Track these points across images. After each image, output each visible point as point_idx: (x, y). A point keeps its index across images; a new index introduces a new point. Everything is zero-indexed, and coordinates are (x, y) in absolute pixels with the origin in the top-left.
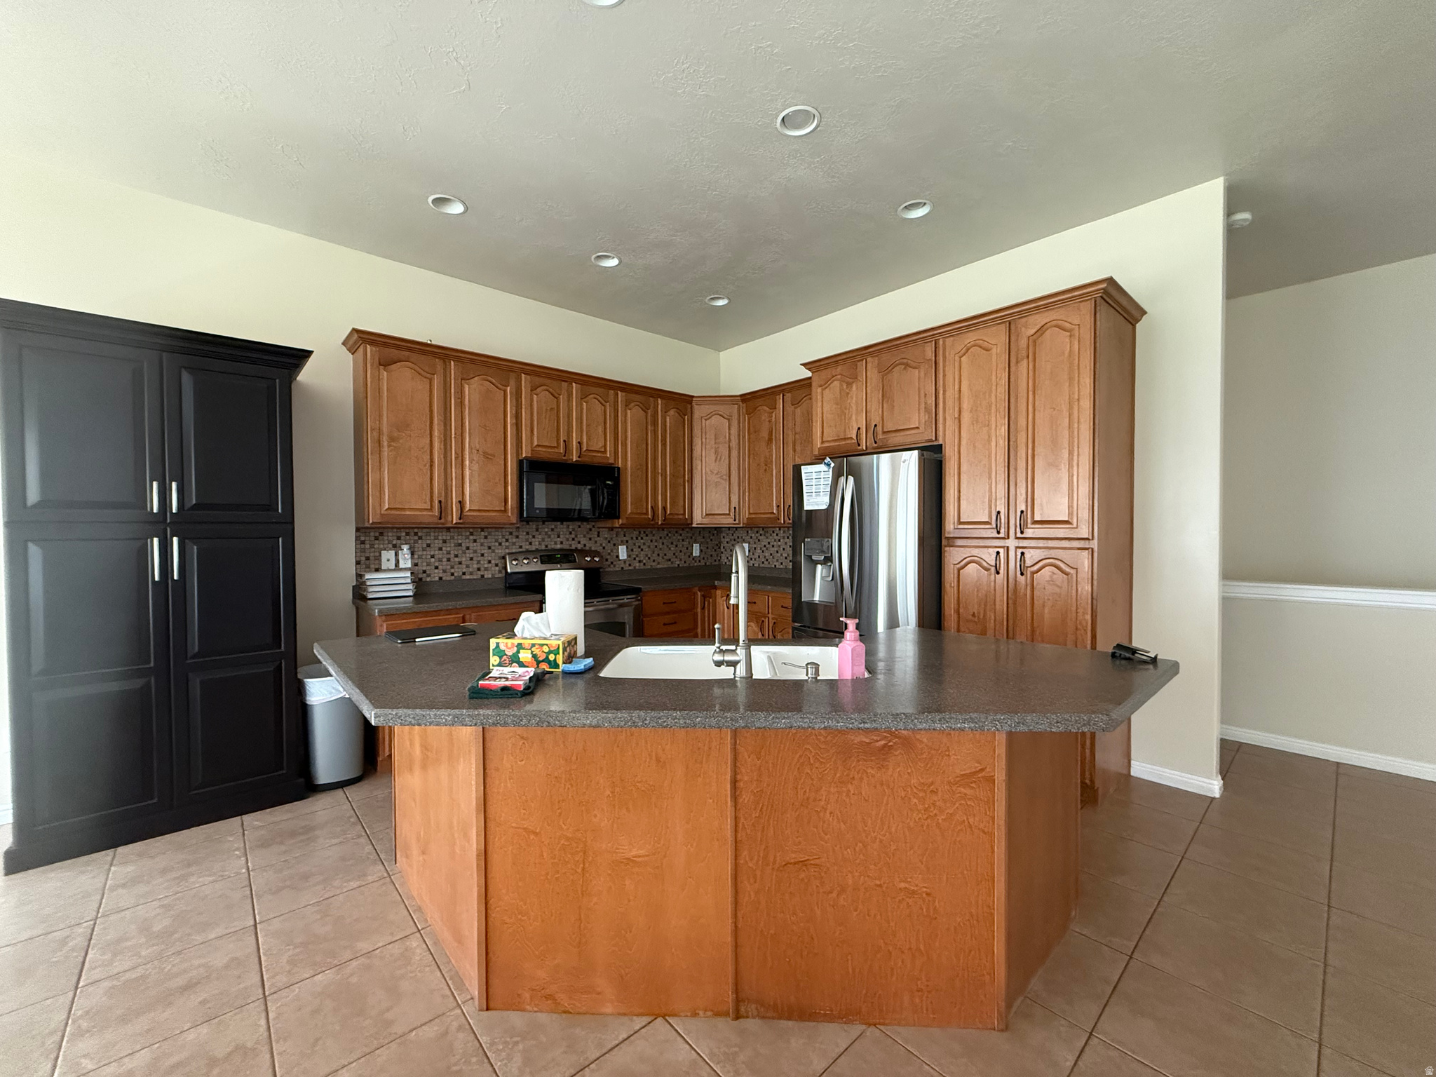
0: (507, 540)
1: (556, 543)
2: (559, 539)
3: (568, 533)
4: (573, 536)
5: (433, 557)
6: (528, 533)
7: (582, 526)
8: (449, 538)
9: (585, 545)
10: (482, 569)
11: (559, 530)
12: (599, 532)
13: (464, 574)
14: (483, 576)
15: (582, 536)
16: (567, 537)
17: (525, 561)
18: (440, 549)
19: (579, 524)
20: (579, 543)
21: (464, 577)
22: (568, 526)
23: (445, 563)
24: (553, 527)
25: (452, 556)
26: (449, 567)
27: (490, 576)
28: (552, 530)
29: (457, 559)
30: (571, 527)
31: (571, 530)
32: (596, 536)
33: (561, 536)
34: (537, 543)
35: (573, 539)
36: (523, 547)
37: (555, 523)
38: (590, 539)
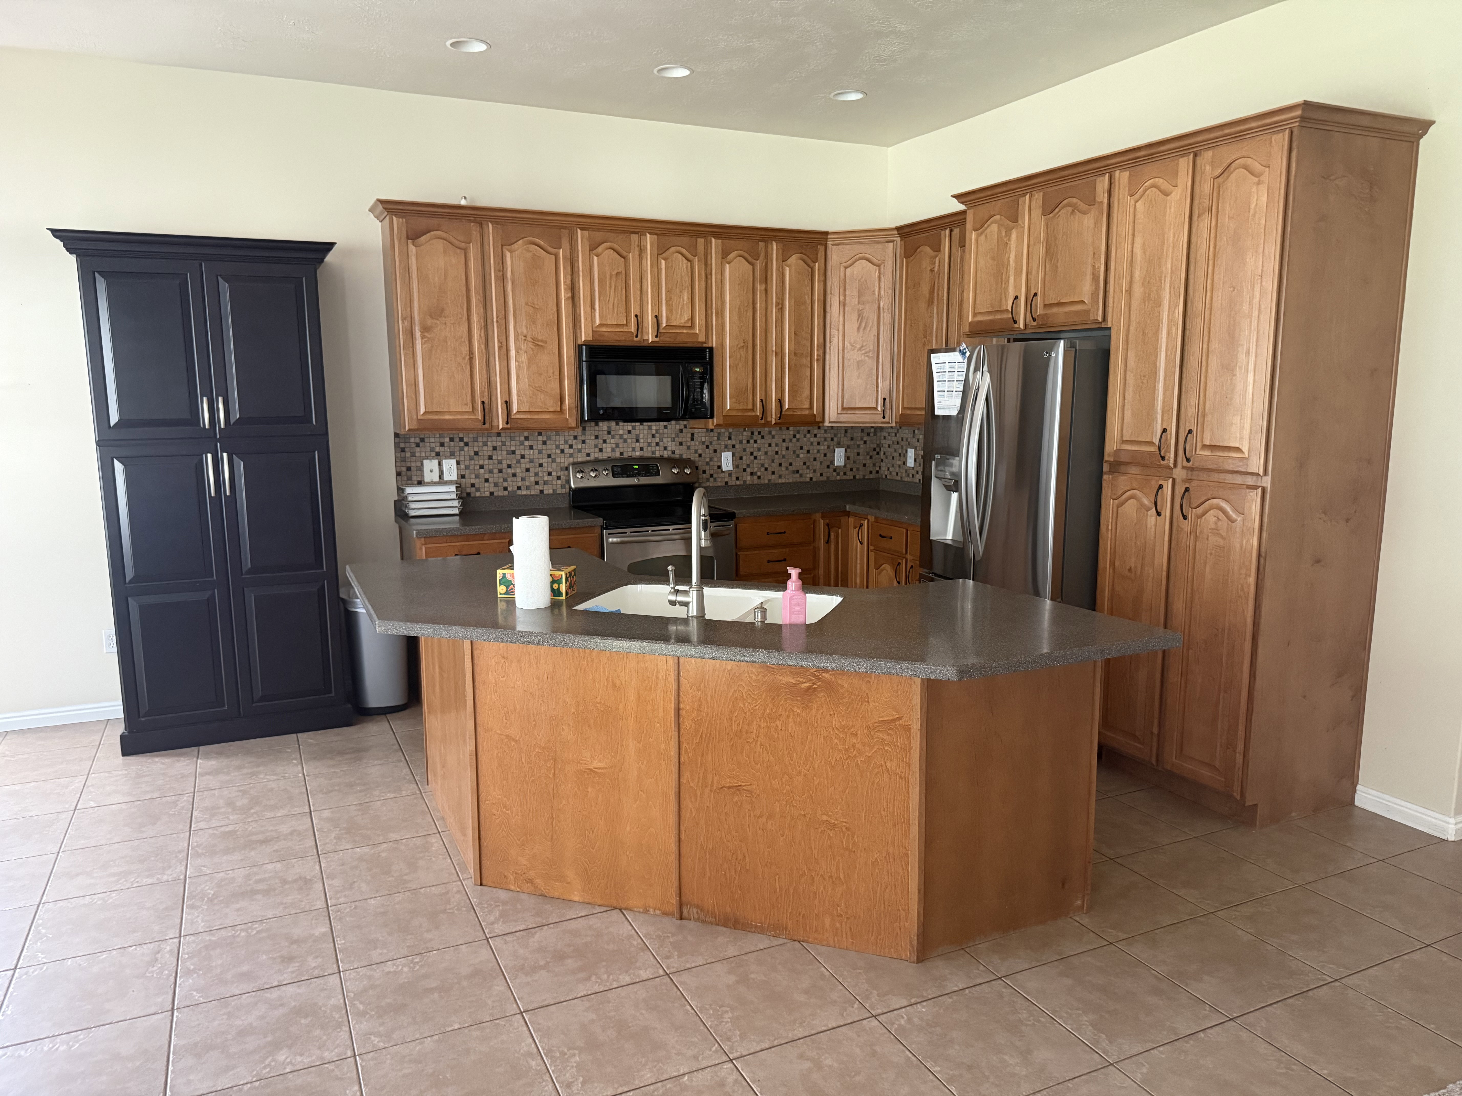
0: (571, 446)
1: (634, 449)
2: (638, 444)
3: (650, 436)
4: (657, 440)
5: (482, 467)
6: (597, 437)
7: (669, 427)
8: (500, 444)
9: (673, 452)
10: (541, 482)
11: (638, 432)
12: (693, 434)
13: (519, 488)
14: (542, 491)
15: (669, 440)
16: (649, 441)
17: (593, 474)
18: (490, 458)
19: (665, 423)
20: (665, 448)
21: (519, 492)
22: (650, 428)
23: (495, 475)
24: (630, 428)
25: (505, 466)
26: (501, 480)
27: (551, 491)
28: (629, 432)
29: (510, 471)
30: (654, 428)
31: (654, 432)
32: (689, 439)
33: (641, 441)
34: (609, 450)
35: (657, 444)
36: (592, 455)
37: (633, 424)
38: (681, 444)
